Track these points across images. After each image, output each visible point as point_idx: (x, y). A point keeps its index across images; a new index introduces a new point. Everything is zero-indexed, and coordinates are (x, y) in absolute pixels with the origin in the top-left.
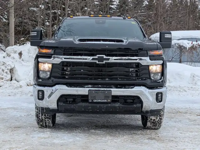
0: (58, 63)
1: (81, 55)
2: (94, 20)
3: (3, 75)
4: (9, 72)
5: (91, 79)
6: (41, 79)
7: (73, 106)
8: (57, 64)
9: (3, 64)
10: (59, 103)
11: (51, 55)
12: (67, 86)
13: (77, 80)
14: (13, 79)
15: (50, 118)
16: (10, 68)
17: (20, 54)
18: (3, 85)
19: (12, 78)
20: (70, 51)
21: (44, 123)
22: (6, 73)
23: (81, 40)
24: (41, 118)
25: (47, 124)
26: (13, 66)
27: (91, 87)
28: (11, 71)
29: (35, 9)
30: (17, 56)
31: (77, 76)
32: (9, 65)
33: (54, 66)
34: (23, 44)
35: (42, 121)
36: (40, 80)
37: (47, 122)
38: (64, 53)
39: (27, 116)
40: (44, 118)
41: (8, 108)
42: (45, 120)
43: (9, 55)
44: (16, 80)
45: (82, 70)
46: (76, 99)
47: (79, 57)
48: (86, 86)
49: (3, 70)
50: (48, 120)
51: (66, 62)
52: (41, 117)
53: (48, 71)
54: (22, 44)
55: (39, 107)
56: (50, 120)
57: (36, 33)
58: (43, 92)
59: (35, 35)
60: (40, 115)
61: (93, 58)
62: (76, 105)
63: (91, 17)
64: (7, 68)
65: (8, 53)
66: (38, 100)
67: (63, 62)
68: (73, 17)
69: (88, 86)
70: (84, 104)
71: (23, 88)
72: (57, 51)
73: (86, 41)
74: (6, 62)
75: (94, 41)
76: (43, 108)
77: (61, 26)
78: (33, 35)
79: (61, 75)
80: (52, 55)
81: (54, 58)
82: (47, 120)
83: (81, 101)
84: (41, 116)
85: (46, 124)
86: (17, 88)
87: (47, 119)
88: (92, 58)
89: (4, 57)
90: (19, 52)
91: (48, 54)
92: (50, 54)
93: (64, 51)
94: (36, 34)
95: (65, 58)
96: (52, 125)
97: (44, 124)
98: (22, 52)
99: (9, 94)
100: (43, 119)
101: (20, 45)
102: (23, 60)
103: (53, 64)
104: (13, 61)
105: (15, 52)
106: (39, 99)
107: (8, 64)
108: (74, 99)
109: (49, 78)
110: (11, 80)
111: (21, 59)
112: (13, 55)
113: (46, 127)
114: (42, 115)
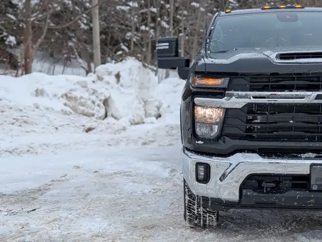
0: (240, 107)
1: (290, 88)
2: (275, 15)
3: (93, 110)
4: (102, 105)
5: (312, 139)
6: (202, 140)
7: (273, 198)
8: (237, 108)
9: (93, 93)
10: (244, 192)
11: (222, 91)
12: (261, 155)
13: (283, 143)
14: (108, 114)
15: (213, 213)
16: (103, 98)
17: (118, 76)
18: (96, 127)
19: (106, 113)
20: (264, 80)
21: (202, 221)
22: (99, 105)
23: (282, 57)
24: (196, 212)
25: (208, 222)
26: (108, 95)
27: (315, 157)
28: (106, 102)
29: (123, 8)
30: (112, 79)
31: (280, 133)
32: (102, 93)
33: (230, 112)
34: (121, 61)
35: (198, 217)
36: (200, 142)
37: (208, 219)
38: (251, 86)
39: (154, 193)
40: (202, 213)
41: (115, 173)
42: (204, 217)
43: (100, 79)
44: (113, 116)
45: (292, 121)
46: (280, 182)
47: (287, 93)
48: (303, 156)
49: (93, 102)
50: (209, 216)
51: (255, 104)
52: (196, 210)
53: (216, 123)
54: (119, 60)
55: (198, 196)
56: (213, 216)
57: (167, 44)
58: (207, 167)
59: (165, 47)
60: (195, 207)
61: (318, 95)
62: (281, 195)
63: (265, 9)
64: (99, 99)
65: (100, 75)
66: (197, 183)
67: (249, 105)
68: (230, 12)
69: (306, 155)
70: (298, 194)
71: (127, 130)
72: (236, 81)
73: (293, 58)
74: (96, 89)
75: (312, 57)
76: (208, 197)
77: (214, 29)
78: (162, 48)
79: (246, 132)
80: (225, 89)
81: (231, 96)
82: (207, 217)
83: (292, 188)
84: (198, 209)
85: (206, 222)
86: (118, 131)
87: (208, 214)
88: (315, 94)
89: (94, 82)
90: (115, 73)
91: (215, 88)
92: (220, 89)
93: (251, 82)
94: (167, 47)
95: (254, 97)
96: (215, 224)
97: (202, 223)
98: (121, 74)
99: (108, 143)
100: (200, 214)
101: (117, 62)
102: (122, 86)
103: (227, 111)
104: (107, 86)
105: (110, 74)
106: (198, 180)
107: (100, 91)
108: (277, 181)
109: (218, 138)
110: (106, 116)
111: (120, 84)
112: (106, 78)
113: (205, 226)
114: (199, 207)
